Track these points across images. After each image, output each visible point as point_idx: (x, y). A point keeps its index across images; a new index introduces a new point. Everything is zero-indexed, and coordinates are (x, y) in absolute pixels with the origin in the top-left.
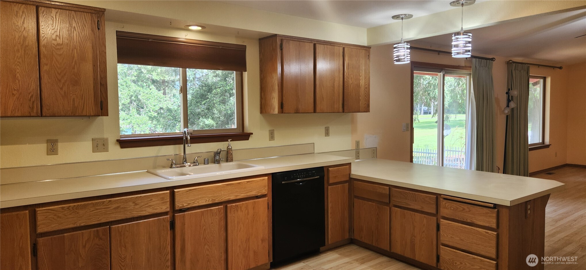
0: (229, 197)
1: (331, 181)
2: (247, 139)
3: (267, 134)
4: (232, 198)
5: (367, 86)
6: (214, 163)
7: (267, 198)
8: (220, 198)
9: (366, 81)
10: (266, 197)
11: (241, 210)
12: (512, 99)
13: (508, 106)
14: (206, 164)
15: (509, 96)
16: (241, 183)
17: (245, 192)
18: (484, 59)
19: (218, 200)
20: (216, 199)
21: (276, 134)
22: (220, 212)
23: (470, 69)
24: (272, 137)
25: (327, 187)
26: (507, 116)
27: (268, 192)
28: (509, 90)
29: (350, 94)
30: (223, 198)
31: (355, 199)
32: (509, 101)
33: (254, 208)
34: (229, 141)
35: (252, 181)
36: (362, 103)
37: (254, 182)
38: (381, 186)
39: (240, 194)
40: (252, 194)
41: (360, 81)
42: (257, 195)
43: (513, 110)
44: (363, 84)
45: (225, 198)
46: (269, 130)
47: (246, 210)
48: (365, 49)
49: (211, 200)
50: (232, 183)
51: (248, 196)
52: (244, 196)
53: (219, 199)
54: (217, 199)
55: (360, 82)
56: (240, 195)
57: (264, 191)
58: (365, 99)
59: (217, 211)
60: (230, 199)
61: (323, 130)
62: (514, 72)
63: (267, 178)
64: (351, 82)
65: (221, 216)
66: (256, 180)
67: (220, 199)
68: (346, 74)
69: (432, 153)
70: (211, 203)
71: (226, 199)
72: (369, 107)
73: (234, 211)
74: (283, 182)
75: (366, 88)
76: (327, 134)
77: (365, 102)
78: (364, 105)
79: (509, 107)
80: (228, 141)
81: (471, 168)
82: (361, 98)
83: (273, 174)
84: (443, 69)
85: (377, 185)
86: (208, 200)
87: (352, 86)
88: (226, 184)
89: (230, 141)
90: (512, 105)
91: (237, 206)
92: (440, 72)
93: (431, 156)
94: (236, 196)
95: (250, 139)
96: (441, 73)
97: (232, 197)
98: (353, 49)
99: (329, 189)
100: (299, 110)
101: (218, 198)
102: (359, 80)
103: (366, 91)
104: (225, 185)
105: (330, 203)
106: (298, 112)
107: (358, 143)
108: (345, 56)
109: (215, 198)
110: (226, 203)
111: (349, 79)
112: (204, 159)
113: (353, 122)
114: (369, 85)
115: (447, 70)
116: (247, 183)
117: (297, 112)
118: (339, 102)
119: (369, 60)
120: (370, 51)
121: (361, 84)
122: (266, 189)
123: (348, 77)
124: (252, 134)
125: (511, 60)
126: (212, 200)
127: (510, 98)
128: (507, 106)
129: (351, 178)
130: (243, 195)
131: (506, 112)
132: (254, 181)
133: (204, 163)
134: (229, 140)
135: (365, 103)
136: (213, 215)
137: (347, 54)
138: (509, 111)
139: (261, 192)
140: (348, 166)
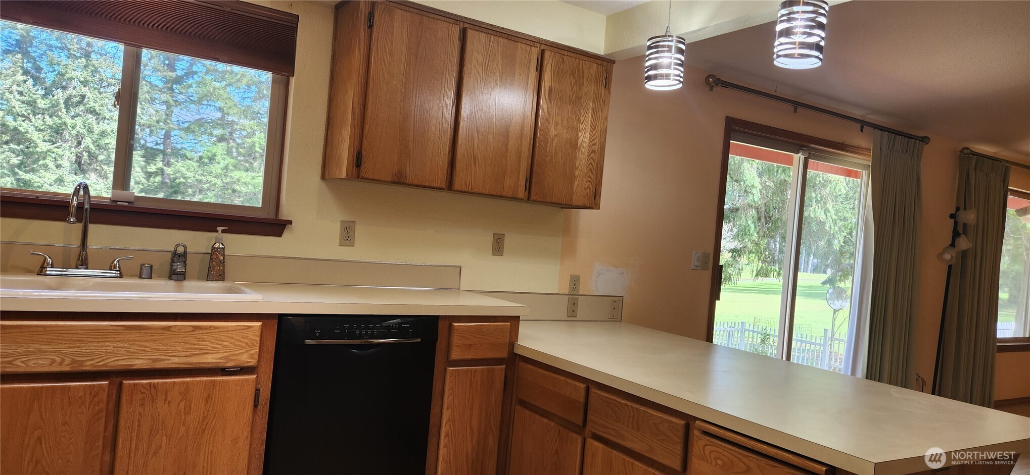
0: (131, 360)
1: (455, 355)
2: (279, 234)
3: (335, 229)
4: (140, 363)
5: (596, 148)
6: (170, 278)
7: (254, 376)
8: (100, 359)
9: (594, 135)
10: (255, 374)
11: (166, 399)
12: (965, 233)
13: (953, 245)
14: (143, 276)
15: (956, 223)
16: (172, 329)
17: (183, 354)
18: (900, 135)
19: (91, 364)
20: (86, 361)
21: (360, 231)
22: (94, 396)
23: (869, 154)
24: (347, 236)
25: (445, 370)
26: (950, 267)
27: (259, 361)
28: (958, 209)
29: (549, 158)
30: (109, 360)
31: (519, 408)
32: (956, 234)
33: (207, 398)
34: (220, 232)
35: (211, 327)
36: (580, 185)
37: (217, 330)
38: (569, 381)
39: (168, 358)
40: (205, 361)
41: (580, 134)
42: (221, 365)
43: (964, 254)
44: (587, 140)
45: (115, 361)
46: (342, 222)
47: (182, 400)
48: (600, 62)
49: (68, 361)
50: (144, 326)
51: (192, 364)
52: (179, 364)
53: (95, 361)
54: (92, 362)
55: (577, 135)
56: (169, 360)
57: (247, 358)
58: (589, 177)
59: (85, 395)
60: (134, 368)
61: (489, 241)
62: (972, 173)
63: (259, 324)
64: (554, 133)
65: (96, 407)
66: (227, 327)
67: (99, 364)
68: (543, 111)
69: (813, 343)
70: (67, 369)
71: (121, 365)
72: (597, 197)
73: (144, 398)
74: (308, 342)
75: (594, 151)
76: (498, 248)
77: (589, 183)
78: (585, 190)
79: (954, 247)
80: (217, 231)
81: (853, 372)
82: (577, 173)
83: (281, 317)
84: (804, 146)
85: (562, 378)
86: (58, 359)
87: (555, 142)
88: (123, 326)
89: (223, 231)
90: (963, 243)
91: (155, 386)
92: (798, 153)
93: (812, 349)
94: (154, 361)
95: (286, 234)
96: (799, 155)
97: (137, 362)
98: (565, 57)
99: (448, 375)
100: (406, 177)
101: (92, 360)
102: (577, 131)
103: (591, 158)
104: (118, 328)
105: (448, 409)
106: (402, 181)
107: (575, 281)
108: (544, 70)
109: (85, 359)
110: (118, 375)
111: (549, 124)
112: (141, 265)
113: (568, 231)
114: (603, 148)
115: (814, 148)
116: (193, 331)
117: (399, 181)
118: (519, 174)
119: (609, 90)
120: (611, 68)
121: (580, 141)
122: (253, 352)
123: (547, 120)
124: (290, 222)
125: (967, 148)
126: (74, 361)
127: (960, 229)
128: (950, 245)
129: (516, 354)
130: (176, 360)
131: (947, 256)
132: (216, 328)
133: (139, 274)
134: (220, 229)
135: (588, 187)
136: (70, 402)
137: (549, 66)
138: (954, 256)
139: (235, 360)
140: (509, 324)
